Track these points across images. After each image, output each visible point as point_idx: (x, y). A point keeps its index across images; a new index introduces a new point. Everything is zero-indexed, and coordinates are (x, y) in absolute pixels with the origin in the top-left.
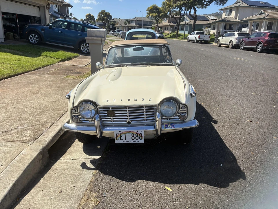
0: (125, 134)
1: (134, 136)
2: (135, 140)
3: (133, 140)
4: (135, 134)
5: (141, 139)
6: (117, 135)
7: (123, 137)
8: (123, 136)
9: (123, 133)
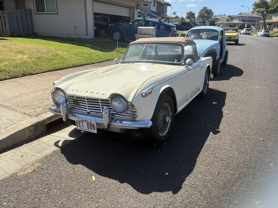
0: (82, 122)
1: (88, 125)
2: (90, 129)
3: (88, 129)
4: (89, 124)
5: (94, 129)
6: (77, 121)
7: (81, 125)
8: (81, 123)
9: (81, 121)
